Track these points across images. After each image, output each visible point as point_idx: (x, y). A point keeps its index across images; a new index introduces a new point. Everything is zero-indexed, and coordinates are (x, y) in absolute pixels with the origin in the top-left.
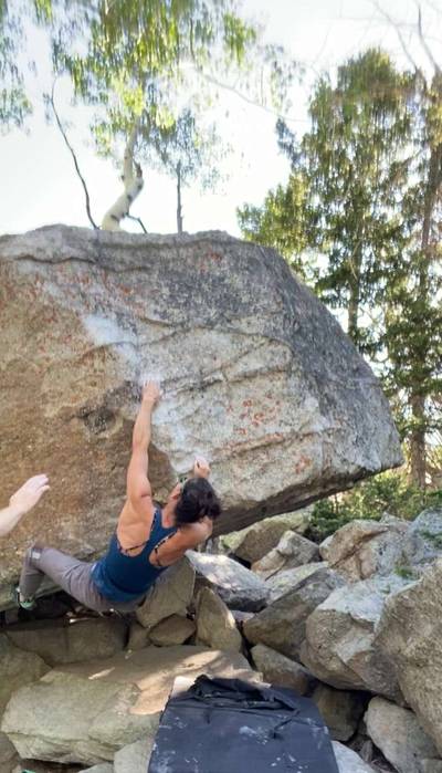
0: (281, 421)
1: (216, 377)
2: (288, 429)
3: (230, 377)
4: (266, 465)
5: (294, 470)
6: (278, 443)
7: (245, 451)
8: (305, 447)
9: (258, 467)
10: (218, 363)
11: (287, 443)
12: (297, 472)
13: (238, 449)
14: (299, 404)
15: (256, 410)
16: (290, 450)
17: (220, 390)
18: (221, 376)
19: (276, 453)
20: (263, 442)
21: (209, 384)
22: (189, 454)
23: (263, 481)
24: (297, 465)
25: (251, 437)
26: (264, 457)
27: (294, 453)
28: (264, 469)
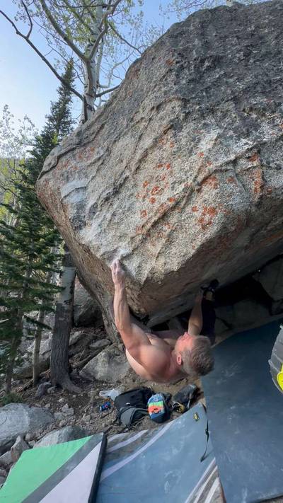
0: (174, 183)
1: (124, 176)
2: (182, 186)
3: (133, 168)
4: (169, 236)
5: (199, 227)
6: (173, 208)
7: (149, 231)
8: (206, 196)
9: (164, 240)
10: (124, 164)
11: (183, 204)
12: (204, 227)
13: (145, 231)
14: (191, 151)
15: (153, 185)
16: (188, 209)
17: (129, 185)
18: (128, 173)
19: (173, 219)
20: (158, 215)
21: (121, 185)
22: (115, 251)
23: (174, 250)
24: (201, 220)
25: (151, 214)
26: (166, 228)
27: (194, 209)
28: (170, 241)
